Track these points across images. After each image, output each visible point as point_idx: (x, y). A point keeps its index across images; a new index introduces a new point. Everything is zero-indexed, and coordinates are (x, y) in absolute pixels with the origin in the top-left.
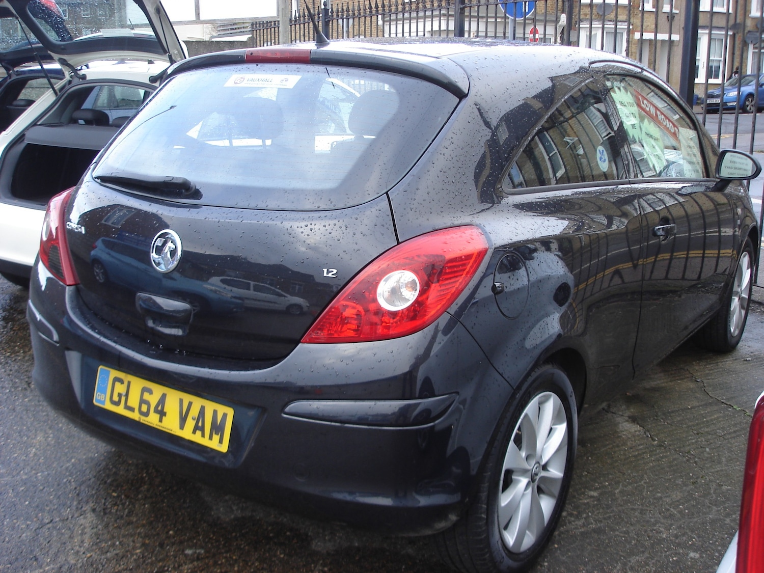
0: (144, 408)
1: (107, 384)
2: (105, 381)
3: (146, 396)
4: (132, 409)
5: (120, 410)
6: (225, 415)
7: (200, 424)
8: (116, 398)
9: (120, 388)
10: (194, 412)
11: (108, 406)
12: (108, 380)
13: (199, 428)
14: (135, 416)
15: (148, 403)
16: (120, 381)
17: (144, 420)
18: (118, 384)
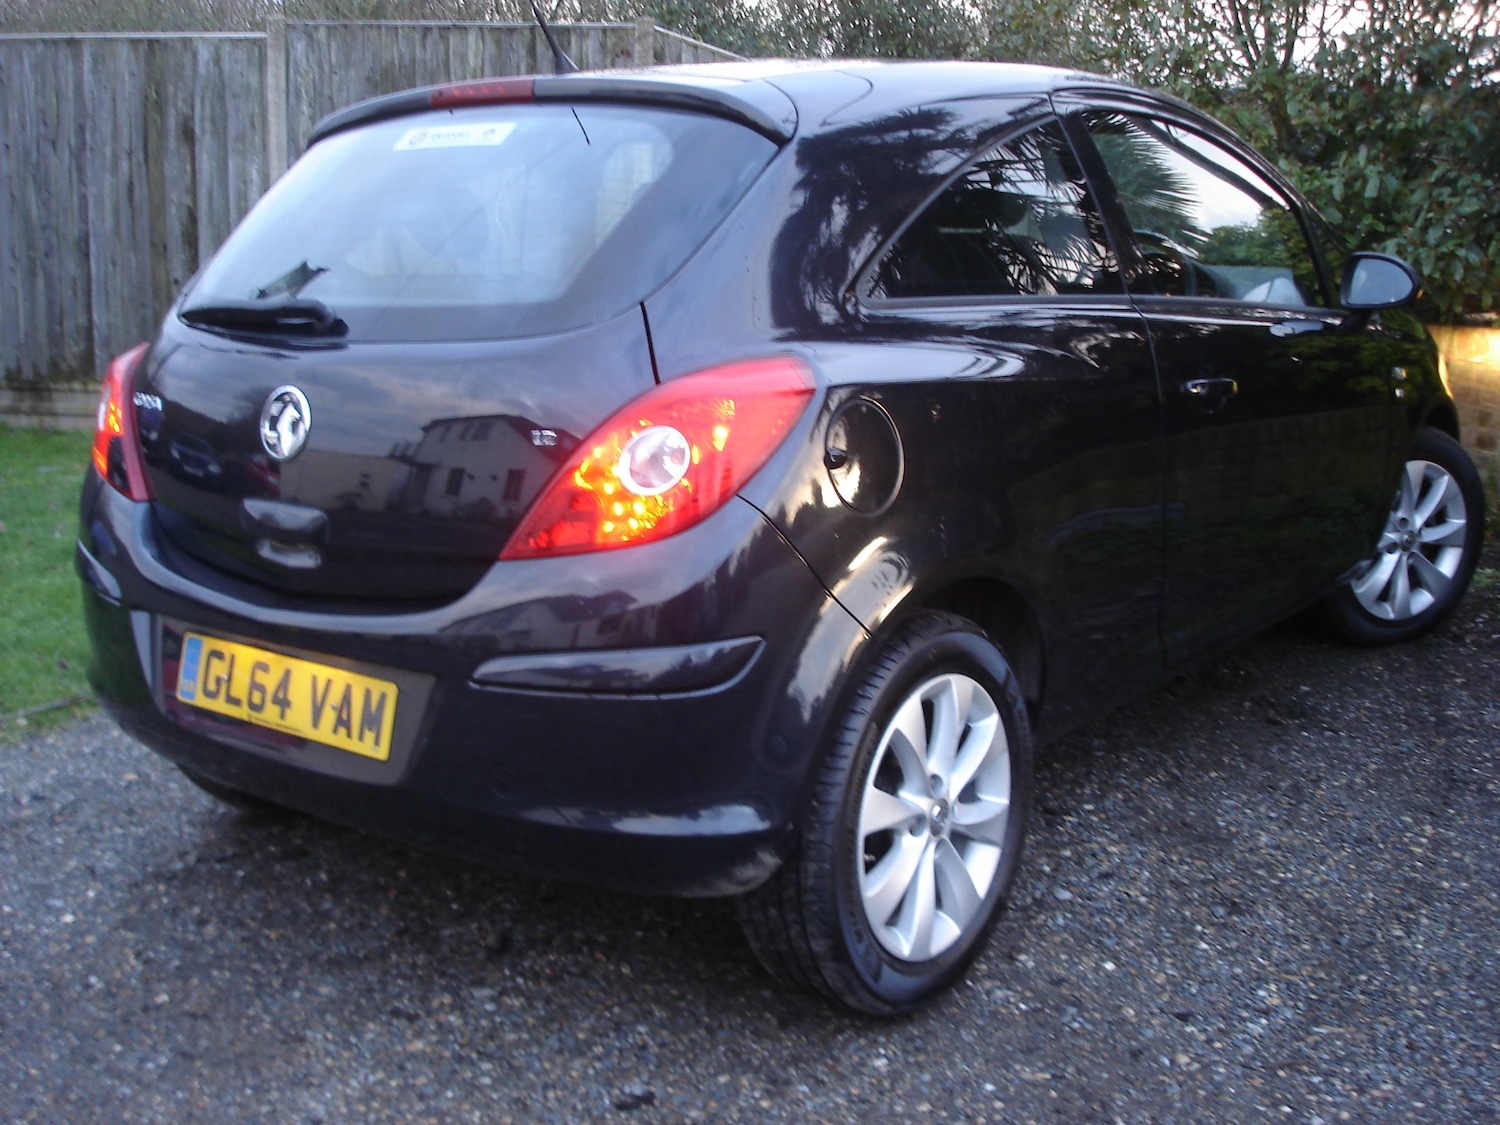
0: (257, 697)
1: (199, 663)
2: (194, 660)
3: (261, 677)
4: (238, 702)
5: (219, 706)
6: (383, 697)
7: (344, 717)
8: (212, 686)
9: (218, 668)
10: (335, 697)
11: (201, 701)
12: (199, 658)
13: (343, 722)
14: (242, 713)
15: (261, 688)
16: (219, 655)
17: (257, 718)
18: (215, 662)
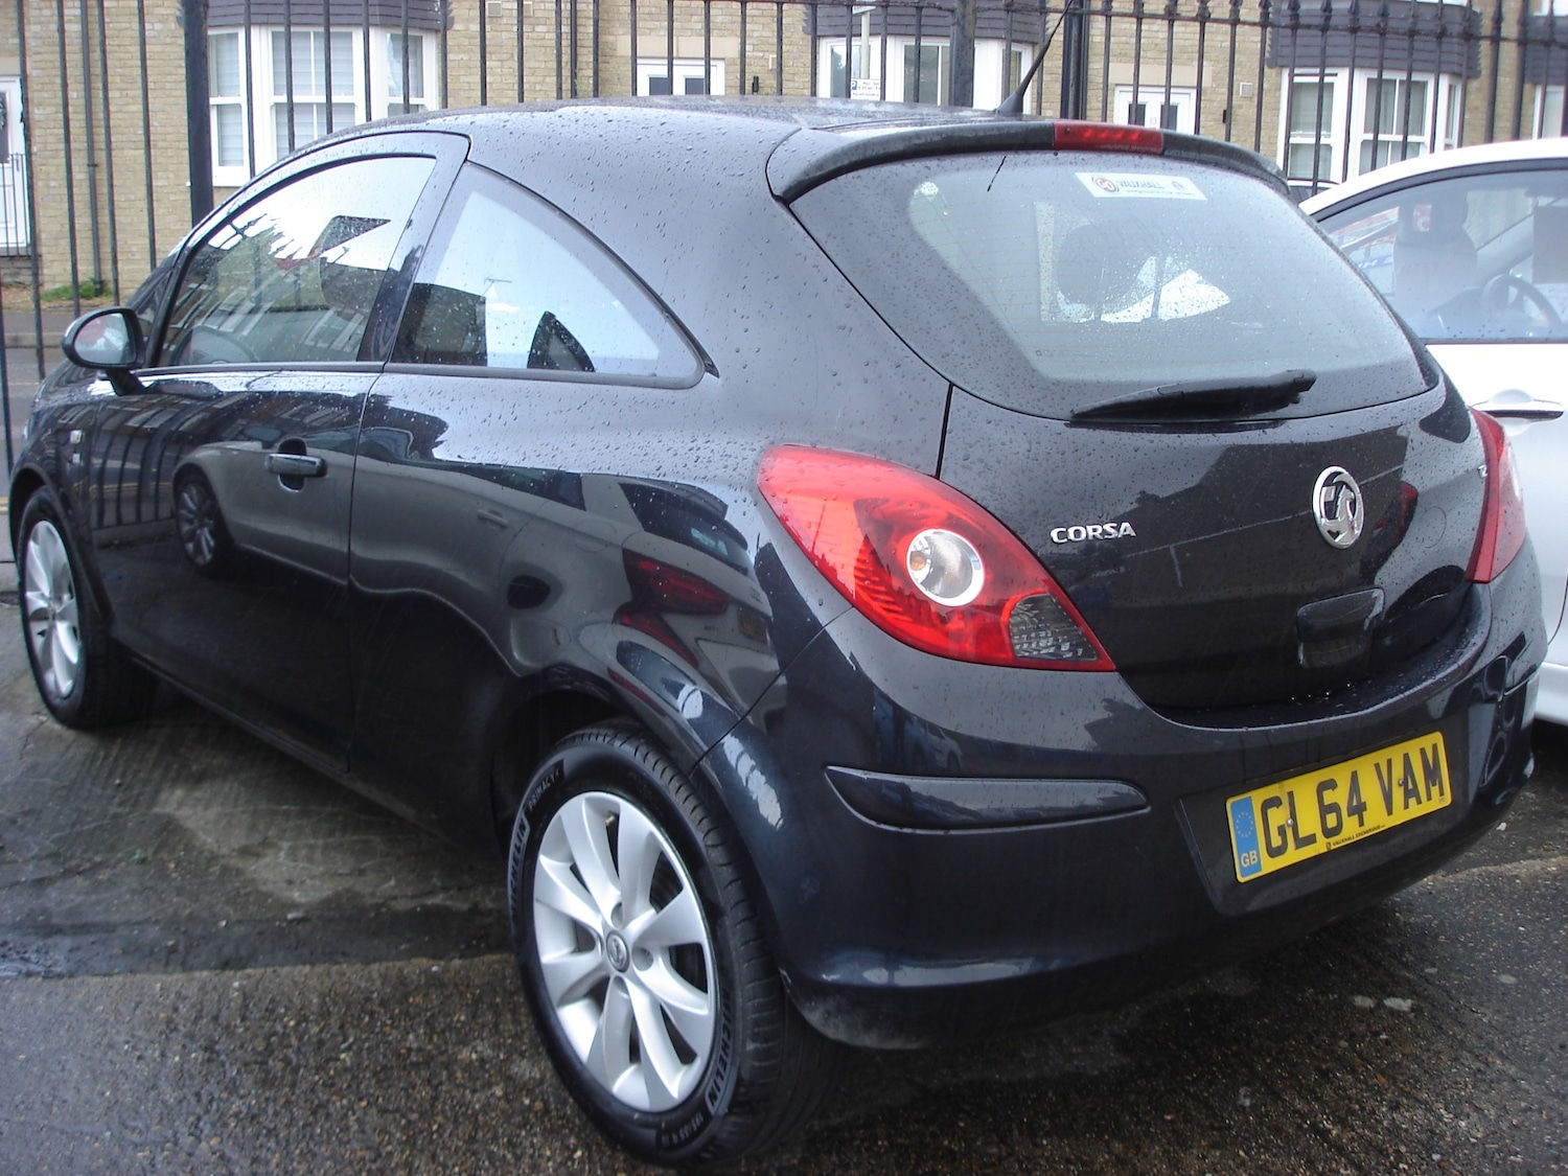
0: (1331, 821)
1: (1254, 825)
2: (1248, 824)
3: (1329, 797)
4: (1311, 839)
5: (1293, 856)
6: (1435, 747)
7: (1410, 787)
8: (1276, 841)
9: (1278, 816)
10: (1398, 771)
11: (1270, 865)
12: (1253, 819)
13: (1410, 793)
14: (1320, 847)
15: (1334, 808)
16: (1274, 802)
17: (1336, 842)
18: (1272, 813)
